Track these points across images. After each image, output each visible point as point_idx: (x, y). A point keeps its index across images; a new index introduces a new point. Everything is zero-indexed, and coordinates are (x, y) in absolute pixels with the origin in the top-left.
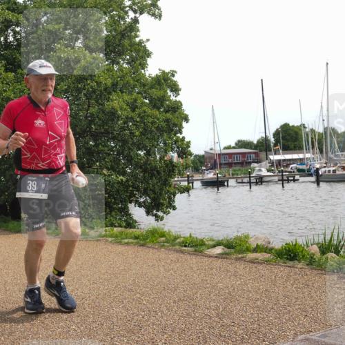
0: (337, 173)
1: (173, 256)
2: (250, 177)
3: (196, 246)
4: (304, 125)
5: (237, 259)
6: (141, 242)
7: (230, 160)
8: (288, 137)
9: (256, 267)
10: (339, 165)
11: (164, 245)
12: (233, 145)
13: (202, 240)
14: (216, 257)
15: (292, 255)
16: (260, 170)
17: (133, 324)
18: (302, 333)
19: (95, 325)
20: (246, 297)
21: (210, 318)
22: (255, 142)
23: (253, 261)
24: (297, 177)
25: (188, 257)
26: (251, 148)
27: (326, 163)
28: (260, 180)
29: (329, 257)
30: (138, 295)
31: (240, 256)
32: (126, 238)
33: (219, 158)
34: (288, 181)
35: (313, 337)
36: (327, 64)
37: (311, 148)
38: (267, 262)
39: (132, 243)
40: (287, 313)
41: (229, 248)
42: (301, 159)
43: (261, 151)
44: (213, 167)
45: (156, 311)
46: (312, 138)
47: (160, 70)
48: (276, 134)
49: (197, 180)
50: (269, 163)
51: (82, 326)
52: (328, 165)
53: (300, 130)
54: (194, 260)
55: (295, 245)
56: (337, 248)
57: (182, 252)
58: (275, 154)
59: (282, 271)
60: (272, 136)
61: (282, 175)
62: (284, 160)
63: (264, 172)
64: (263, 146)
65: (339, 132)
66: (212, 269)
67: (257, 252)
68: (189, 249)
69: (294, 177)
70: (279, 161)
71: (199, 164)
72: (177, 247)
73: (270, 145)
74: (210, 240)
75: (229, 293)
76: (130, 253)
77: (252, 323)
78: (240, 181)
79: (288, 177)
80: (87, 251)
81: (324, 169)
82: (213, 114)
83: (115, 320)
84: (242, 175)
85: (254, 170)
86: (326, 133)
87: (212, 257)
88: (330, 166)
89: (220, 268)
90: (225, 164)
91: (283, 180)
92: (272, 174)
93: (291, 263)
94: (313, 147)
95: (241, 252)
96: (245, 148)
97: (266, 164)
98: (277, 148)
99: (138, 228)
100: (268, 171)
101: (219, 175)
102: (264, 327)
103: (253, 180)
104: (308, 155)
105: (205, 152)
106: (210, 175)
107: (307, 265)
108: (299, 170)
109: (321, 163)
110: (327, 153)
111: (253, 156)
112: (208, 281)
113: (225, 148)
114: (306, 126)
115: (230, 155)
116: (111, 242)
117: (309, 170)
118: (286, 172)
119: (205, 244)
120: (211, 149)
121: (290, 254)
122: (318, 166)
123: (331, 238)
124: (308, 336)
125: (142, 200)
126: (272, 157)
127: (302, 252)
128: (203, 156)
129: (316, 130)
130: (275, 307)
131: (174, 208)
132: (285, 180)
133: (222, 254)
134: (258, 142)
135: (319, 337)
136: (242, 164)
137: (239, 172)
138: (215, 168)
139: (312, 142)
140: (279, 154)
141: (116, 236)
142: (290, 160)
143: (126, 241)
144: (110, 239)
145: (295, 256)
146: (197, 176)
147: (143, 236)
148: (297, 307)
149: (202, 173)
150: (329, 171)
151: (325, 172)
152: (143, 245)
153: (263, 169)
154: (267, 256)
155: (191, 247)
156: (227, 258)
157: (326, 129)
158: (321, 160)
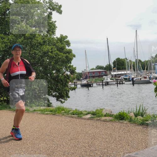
0: (142, 80)
1: (68, 119)
2: (103, 82)
3: (78, 114)
4: (126, 58)
5: (97, 120)
6: (54, 113)
7: (94, 75)
8: (119, 64)
9: (106, 124)
10: (142, 76)
11: (64, 114)
12: (95, 68)
13: (81, 112)
14: (87, 119)
15: (122, 117)
16: (107, 79)
17: (50, 151)
18: (127, 153)
19: (32, 152)
20: (101, 137)
21: (85, 147)
22: (105, 67)
23: (104, 121)
24: (124, 82)
25: (75, 119)
26: (103, 69)
27: (137, 76)
28: (107, 84)
29: (139, 118)
30: (52, 138)
31: (98, 118)
32: (47, 111)
33: (89, 74)
34: (120, 84)
35: (132, 155)
36: (136, 31)
37: (130, 69)
38: (111, 121)
39: (49, 114)
40: (120, 144)
41: (93, 115)
42: (125, 74)
43: (107, 70)
44: (86, 78)
45: (60, 145)
46: (130, 64)
47: (61, 35)
48: (114, 63)
49: (79, 84)
50: (111, 76)
51: (26, 152)
52: (138, 76)
53: (125, 61)
54: (78, 121)
55: (123, 113)
56: (142, 114)
57: (72, 117)
58: (114, 72)
59: (118, 125)
60: (112, 64)
61: (117, 81)
62: (118, 74)
63: (109, 80)
64: (108, 68)
65: (142, 61)
66: (86, 125)
67: (106, 116)
68: (75, 116)
69: (123, 82)
70: (116, 75)
71: (79, 77)
72: (70, 115)
73: (111, 68)
74: (85, 112)
75: (94, 136)
76: (48, 118)
77: (104, 149)
78: (98, 84)
79: (120, 82)
80: (28, 118)
81: (136, 78)
82: (86, 54)
83: (41, 149)
84: (99, 82)
85: (104, 79)
86: (136, 62)
87: (86, 119)
88: (139, 77)
89: (89, 124)
90: (91, 76)
91: (117, 83)
92: (112, 81)
93: (121, 121)
94: (131, 68)
95: (99, 117)
96: (100, 69)
97: (109, 76)
98: (115, 69)
99: (52, 107)
100: (111, 79)
101: (89, 82)
102: (110, 150)
103: (104, 84)
104: (128, 72)
105: (82, 71)
106: (85, 82)
107: (129, 122)
108: (125, 79)
109: (134, 75)
110: (137, 71)
111: (104, 73)
112: (84, 130)
113: (91, 69)
114: (127, 59)
115: (94, 72)
116: (39, 113)
117: (129, 79)
118: (119, 80)
119: (82, 114)
120: (85, 70)
121: (121, 117)
122: (133, 77)
123: (139, 109)
124: (130, 154)
125: (54, 94)
126: (112, 73)
127: (126, 116)
128: (81, 73)
129: (132, 61)
130: (115, 142)
131: (69, 97)
132: (119, 83)
133: (91, 118)
134: (106, 66)
135: (135, 155)
136: (99, 76)
137: (98, 80)
138: (87, 78)
139: (130, 66)
140: (116, 72)
141: (42, 111)
142: (120, 74)
143: (46, 113)
144: (39, 112)
145: (123, 118)
146: (79, 82)
147: (54, 110)
148: (124, 141)
149: (81, 81)
150: (138, 79)
151: (136, 79)
152: (54, 115)
153: (108, 79)
154: (111, 118)
155: (76, 115)
156: (92, 120)
157: (136, 60)
158: (134, 74)
